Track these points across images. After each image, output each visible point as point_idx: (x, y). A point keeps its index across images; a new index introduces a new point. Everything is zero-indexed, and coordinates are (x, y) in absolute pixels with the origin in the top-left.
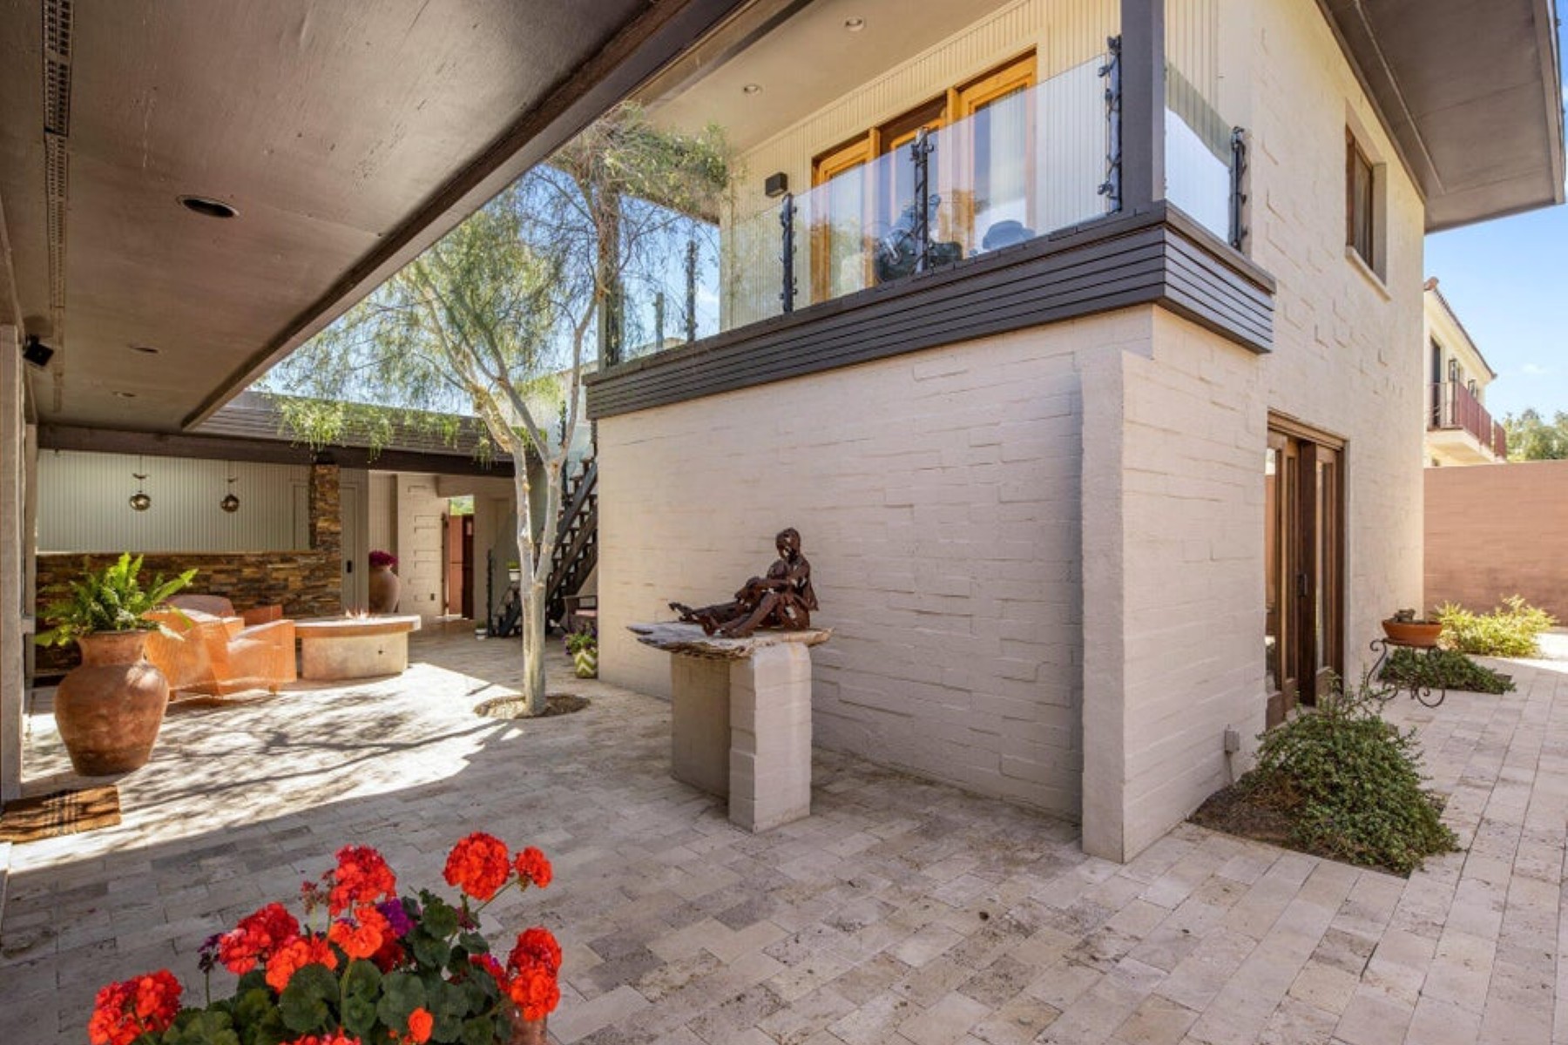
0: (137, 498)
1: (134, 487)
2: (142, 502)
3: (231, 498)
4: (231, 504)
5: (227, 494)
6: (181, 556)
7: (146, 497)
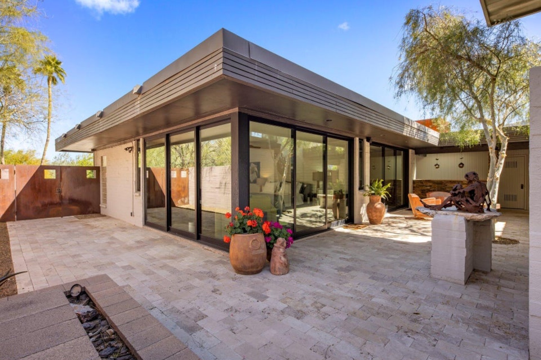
0: (436, 165)
1: (436, 162)
2: (437, 166)
3: (461, 164)
4: (461, 165)
5: (460, 163)
6: (445, 181)
7: (438, 165)
